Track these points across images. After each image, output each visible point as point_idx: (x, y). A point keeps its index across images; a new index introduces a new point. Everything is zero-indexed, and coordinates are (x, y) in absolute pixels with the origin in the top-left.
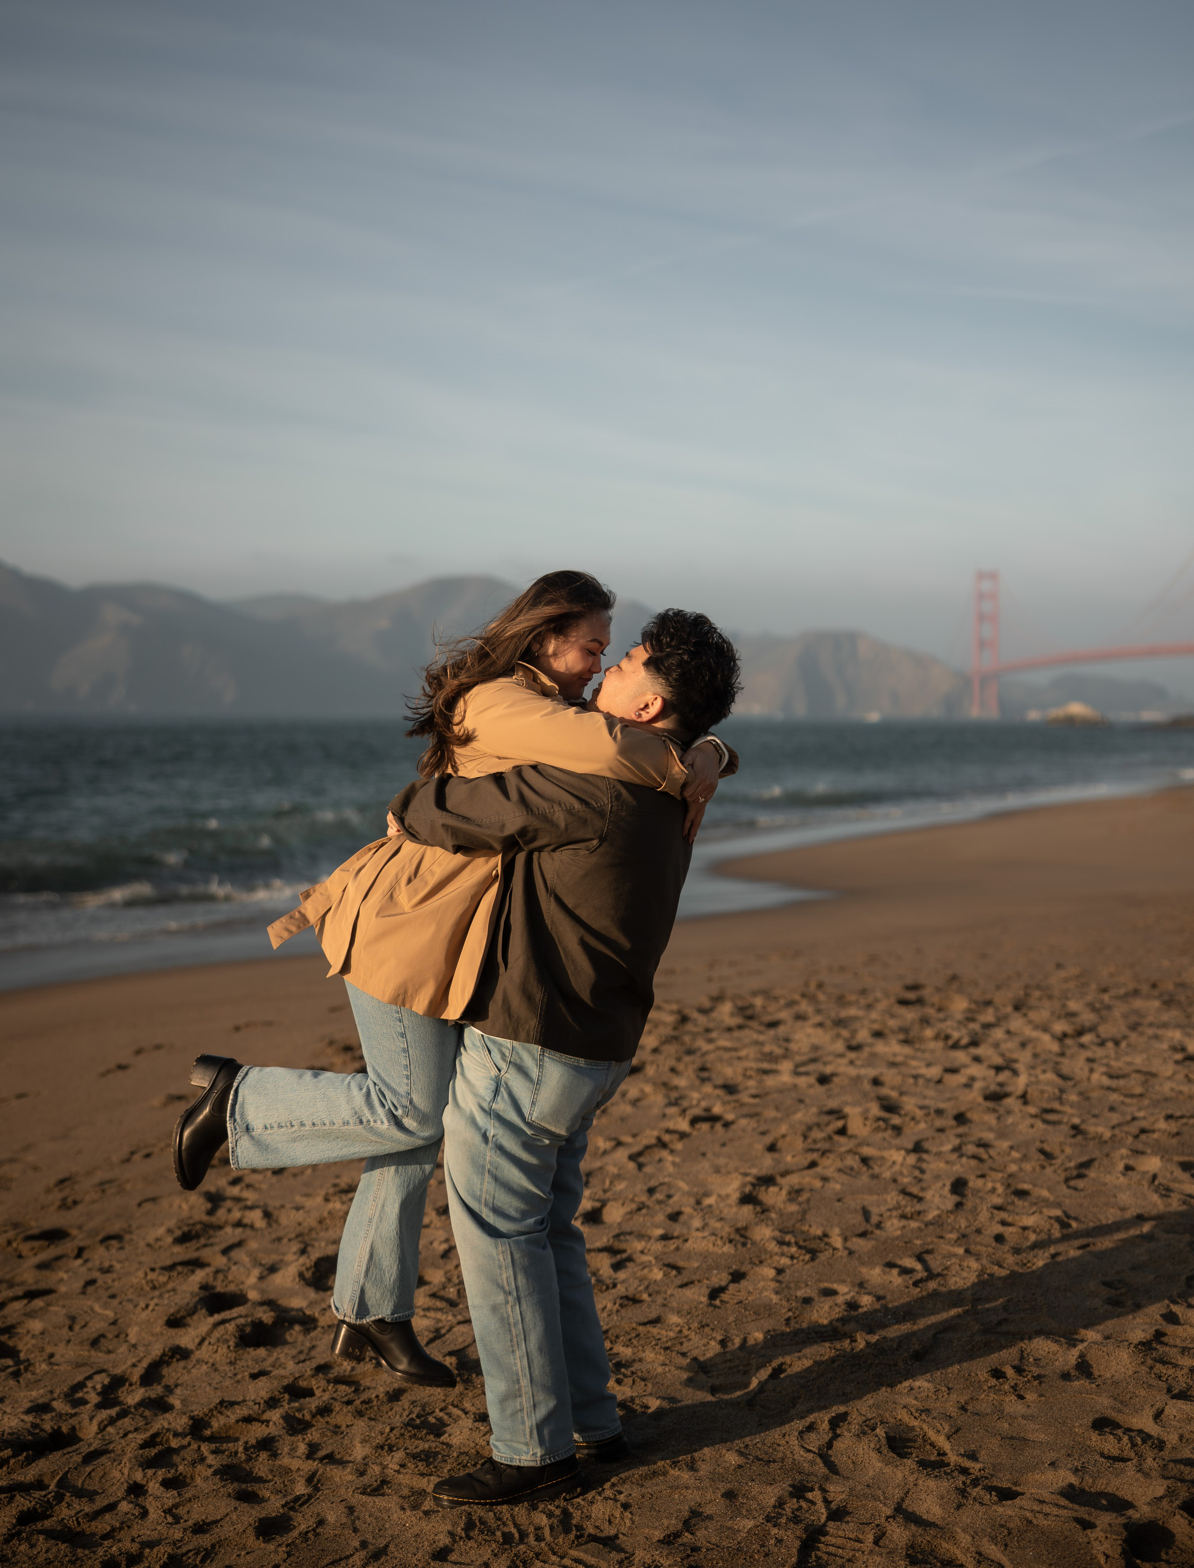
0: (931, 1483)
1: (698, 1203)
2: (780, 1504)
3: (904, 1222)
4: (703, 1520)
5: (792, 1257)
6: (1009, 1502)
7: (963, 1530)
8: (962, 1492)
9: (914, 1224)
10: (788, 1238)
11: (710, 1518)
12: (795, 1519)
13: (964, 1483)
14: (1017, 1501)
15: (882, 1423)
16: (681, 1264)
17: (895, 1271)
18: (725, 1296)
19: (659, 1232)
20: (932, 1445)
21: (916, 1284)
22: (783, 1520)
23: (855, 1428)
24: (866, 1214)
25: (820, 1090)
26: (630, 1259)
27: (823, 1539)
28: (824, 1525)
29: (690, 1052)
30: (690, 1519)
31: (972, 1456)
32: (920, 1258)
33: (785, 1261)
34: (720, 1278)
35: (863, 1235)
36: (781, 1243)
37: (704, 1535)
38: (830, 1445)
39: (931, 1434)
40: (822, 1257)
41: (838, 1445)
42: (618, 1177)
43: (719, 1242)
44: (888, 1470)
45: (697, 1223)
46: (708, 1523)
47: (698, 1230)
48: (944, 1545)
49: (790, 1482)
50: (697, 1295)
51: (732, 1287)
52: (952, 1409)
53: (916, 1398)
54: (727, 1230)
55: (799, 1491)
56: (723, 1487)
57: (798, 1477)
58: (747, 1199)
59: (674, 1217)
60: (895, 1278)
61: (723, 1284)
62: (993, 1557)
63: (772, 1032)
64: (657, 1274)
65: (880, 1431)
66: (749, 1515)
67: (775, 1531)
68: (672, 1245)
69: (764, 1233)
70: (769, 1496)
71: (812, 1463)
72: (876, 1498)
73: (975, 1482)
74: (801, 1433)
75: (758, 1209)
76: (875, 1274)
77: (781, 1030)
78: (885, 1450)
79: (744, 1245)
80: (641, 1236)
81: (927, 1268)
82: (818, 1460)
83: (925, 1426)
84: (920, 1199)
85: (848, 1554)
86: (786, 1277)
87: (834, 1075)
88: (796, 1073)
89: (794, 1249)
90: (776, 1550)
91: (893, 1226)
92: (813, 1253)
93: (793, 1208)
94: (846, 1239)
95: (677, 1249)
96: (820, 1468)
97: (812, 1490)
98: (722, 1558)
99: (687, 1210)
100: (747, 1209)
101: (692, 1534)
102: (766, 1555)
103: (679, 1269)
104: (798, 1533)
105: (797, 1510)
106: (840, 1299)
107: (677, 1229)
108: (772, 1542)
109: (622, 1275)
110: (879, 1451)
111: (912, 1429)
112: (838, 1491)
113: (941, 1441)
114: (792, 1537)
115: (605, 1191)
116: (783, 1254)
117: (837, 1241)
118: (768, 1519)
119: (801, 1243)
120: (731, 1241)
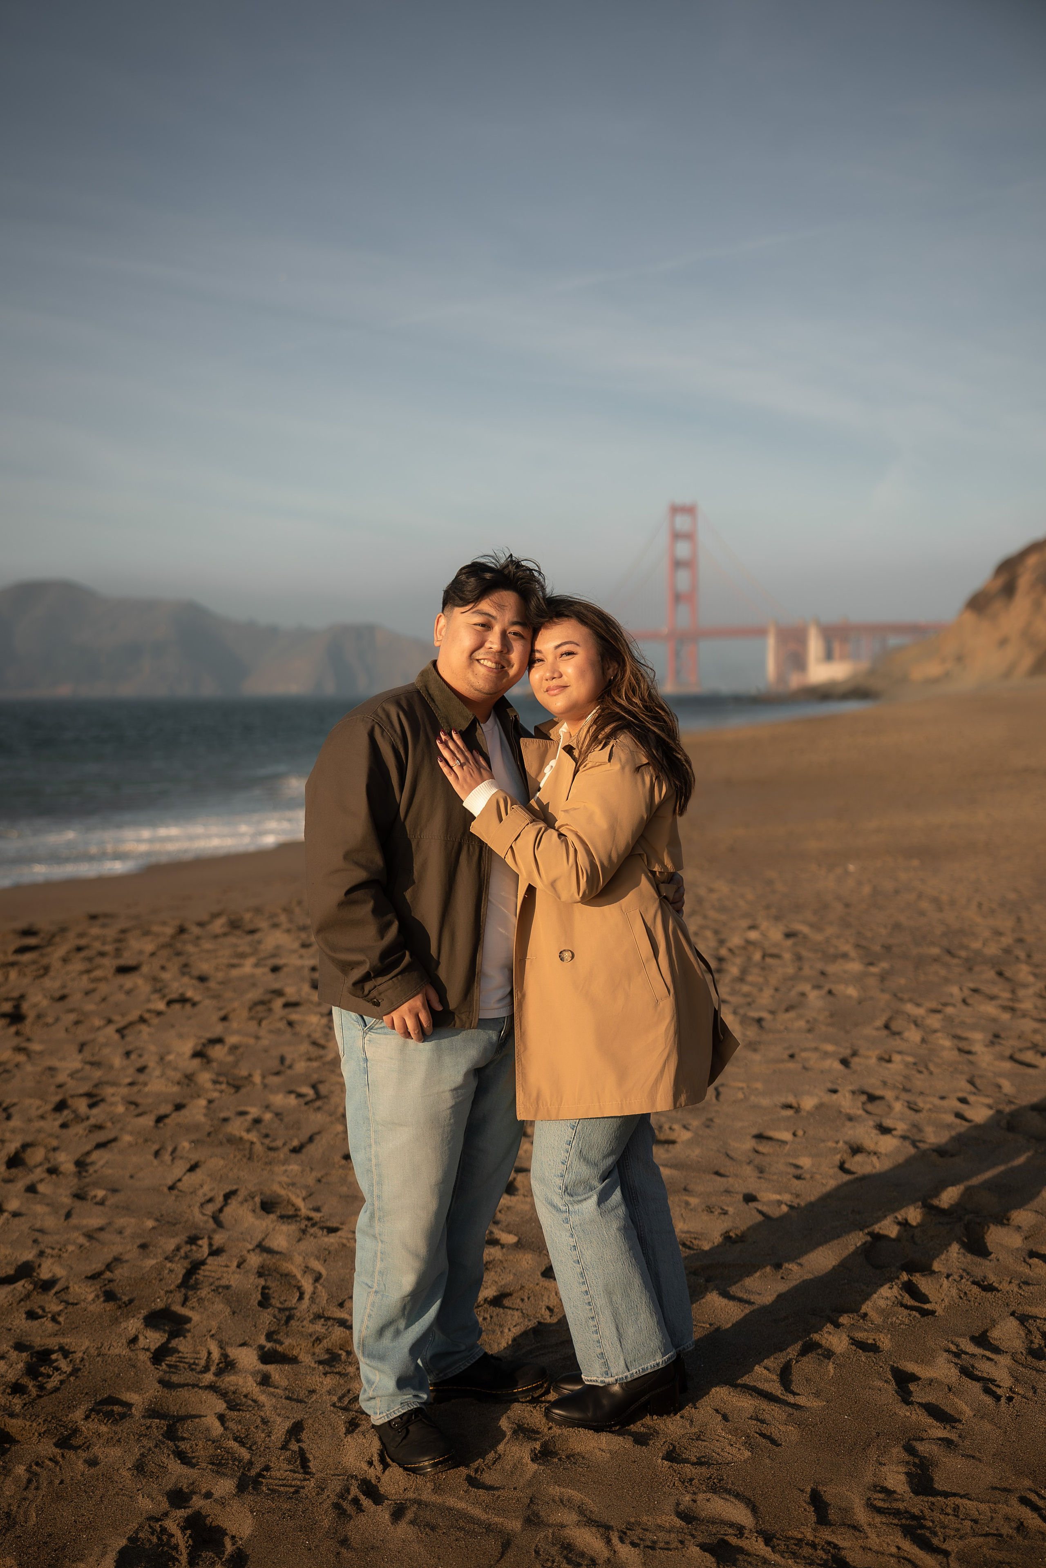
0: (285, 1228)
1: (162, 1059)
2: (178, 1249)
3: (309, 1063)
4: (121, 1263)
5: (221, 1092)
6: (333, 1234)
7: (299, 1254)
8: (304, 1232)
9: (315, 1064)
10: (221, 1079)
11: (127, 1261)
12: (186, 1257)
13: (306, 1226)
14: (339, 1233)
15: (261, 1194)
16: (139, 1100)
17: (293, 1096)
18: (167, 1121)
19: (129, 1080)
20: (293, 1205)
21: (306, 1104)
22: (177, 1259)
23: (240, 1199)
24: (282, 1059)
25: (271, 976)
26: (103, 1100)
27: (203, 1267)
28: (206, 1259)
29: (178, 954)
30: (112, 1262)
31: (317, 1209)
32: (314, 1087)
33: (216, 1095)
34: (165, 1109)
35: (278, 1073)
36: (215, 1082)
37: (120, 1273)
38: (221, 1210)
39: (294, 1199)
40: (243, 1091)
41: (227, 1210)
42: (106, 1045)
43: (170, 1084)
44: (257, 1222)
45: (157, 1073)
46: (125, 1265)
47: (158, 1077)
48: (285, 1265)
49: (187, 1234)
50: (148, 1121)
51: (174, 1115)
52: (310, 1180)
53: (288, 1177)
54: (177, 1076)
55: (193, 1240)
56: (139, 1242)
57: (194, 1232)
58: (197, 1054)
59: (141, 1070)
60: (292, 1100)
61: (168, 1112)
62: (315, 1269)
63: (249, 938)
64: (121, 1109)
65: (258, 1200)
66: (155, 1256)
67: (169, 1265)
68: (135, 1089)
69: (205, 1078)
70: (170, 1244)
71: (206, 1222)
72: (244, 1240)
73: (313, 1225)
74: (202, 1205)
75: (205, 1060)
76: (279, 1100)
77: (257, 936)
78: (258, 1210)
79: (188, 1085)
80: (114, 1084)
81: (317, 1092)
82: (211, 1221)
83: (290, 1194)
84: (323, 1047)
85: (217, 1276)
86: (214, 1106)
87: (285, 965)
88: (257, 965)
89: (224, 1087)
90: (168, 1276)
91: (301, 1067)
92: (237, 1088)
93: (230, 1059)
94: (264, 1077)
95: (139, 1091)
96: (211, 1225)
97: (202, 1238)
98: (129, 1285)
99: (152, 1064)
100: (197, 1062)
101: (112, 1272)
102: (161, 1280)
103: (136, 1105)
104: (185, 1265)
105: (189, 1251)
106: (249, 1118)
107: (142, 1078)
108: (166, 1272)
109: (95, 1111)
110: (254, 1211)
111: (279, 1196)
112: (219, 1239)
113: (299, 1203)
114: (179, 1269)
115: (93, 1055)
116: (215, 1090)
117: (257, 1079)
118: (166, 1258)
119: (231, 1082)
120: (178, 1083)
